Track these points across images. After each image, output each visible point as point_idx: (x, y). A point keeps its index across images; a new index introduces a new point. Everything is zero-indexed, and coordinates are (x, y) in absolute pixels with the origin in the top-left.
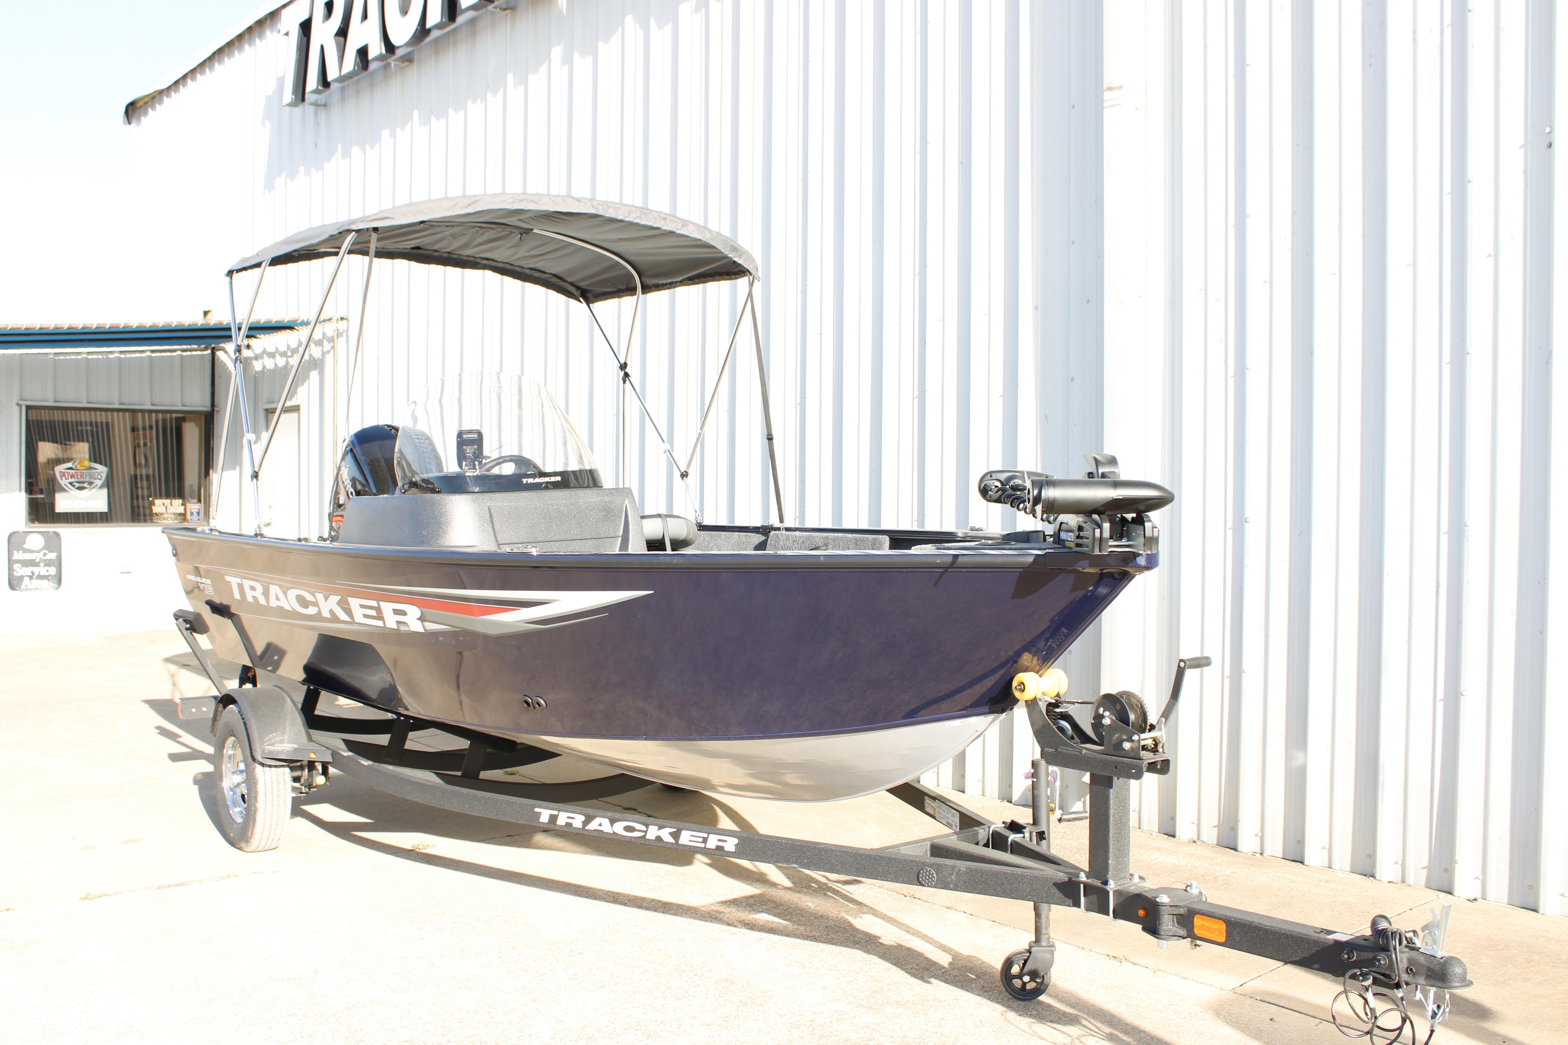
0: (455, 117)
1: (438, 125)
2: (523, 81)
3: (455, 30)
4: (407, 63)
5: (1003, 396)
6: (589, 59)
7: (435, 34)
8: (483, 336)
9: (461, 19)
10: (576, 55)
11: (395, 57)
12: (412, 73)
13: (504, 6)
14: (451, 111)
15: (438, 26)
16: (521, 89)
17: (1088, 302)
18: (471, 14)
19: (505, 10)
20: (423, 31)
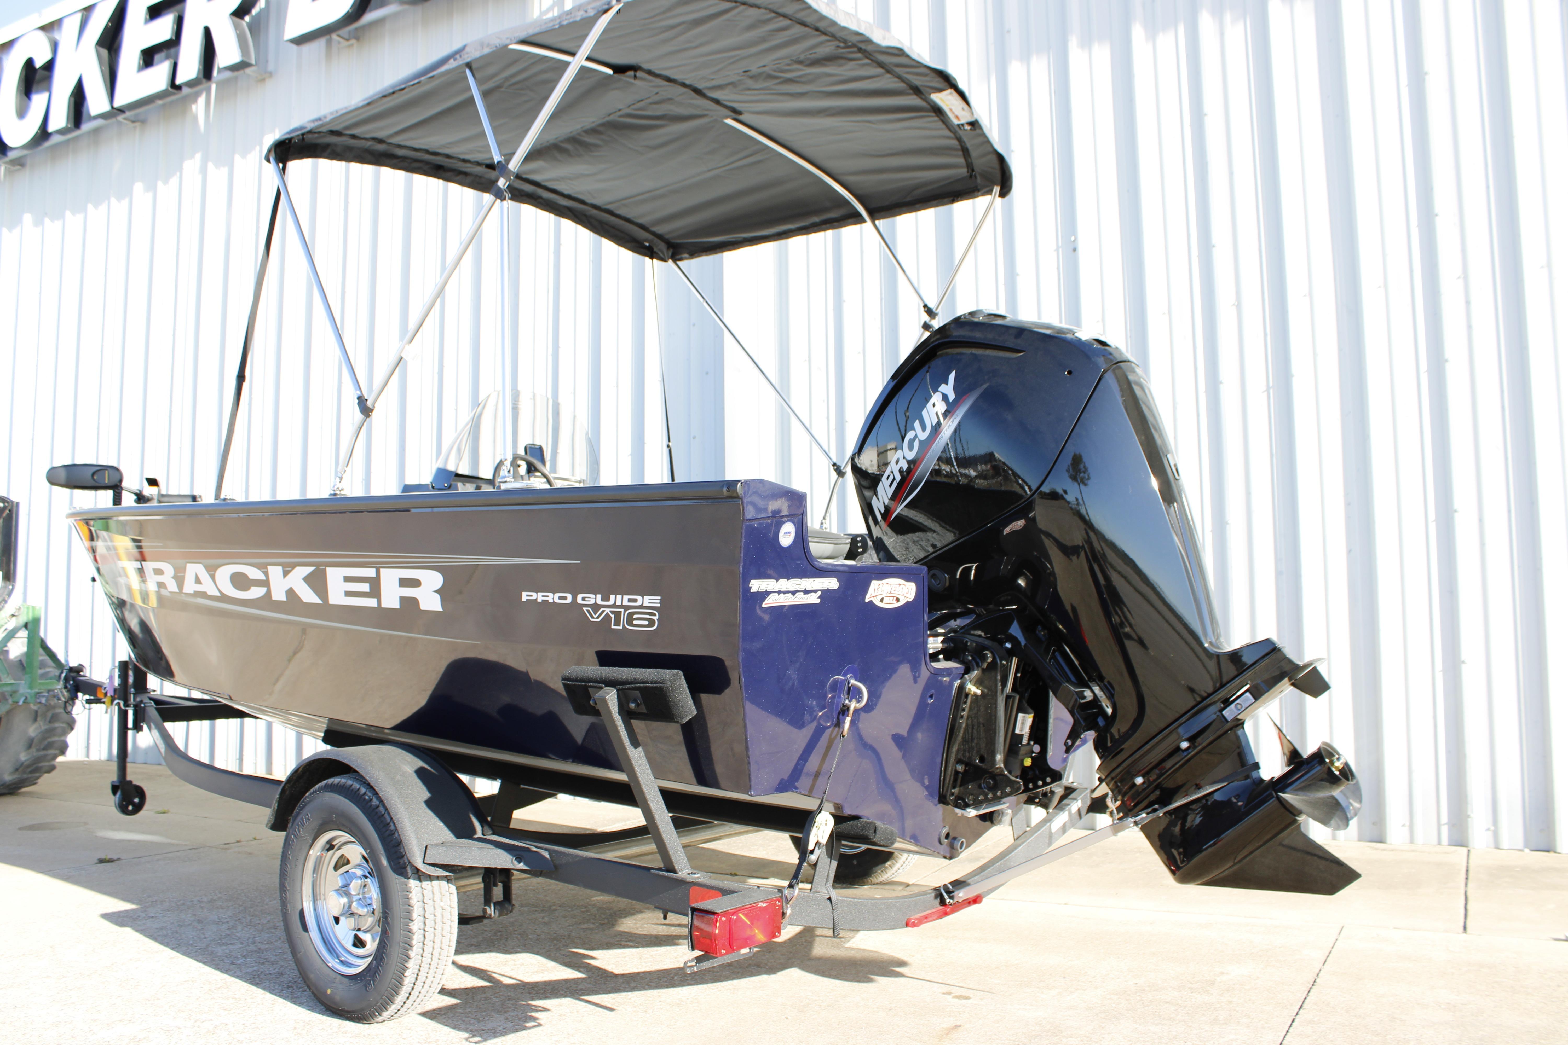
0: (73, 220)
1: (52, 227)
2: (151, 188)
3: (77, 137)
4: (19, 167)
5: (631, 454)
6: (225, 171)
7: (55, 139)
8: (99, 423)
9: (86, 127)
10: (210, 165)
11: (7, 159)
12: (24, 177)
13: (133, 119)
14: (68, 214)
15: (61, 132)
16: (150, 195)
17: (707, 373)
18: (100, 122)
19: (133, 122)
20: (43, 134)
